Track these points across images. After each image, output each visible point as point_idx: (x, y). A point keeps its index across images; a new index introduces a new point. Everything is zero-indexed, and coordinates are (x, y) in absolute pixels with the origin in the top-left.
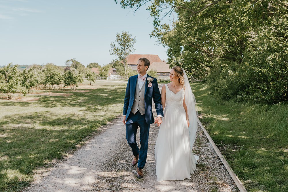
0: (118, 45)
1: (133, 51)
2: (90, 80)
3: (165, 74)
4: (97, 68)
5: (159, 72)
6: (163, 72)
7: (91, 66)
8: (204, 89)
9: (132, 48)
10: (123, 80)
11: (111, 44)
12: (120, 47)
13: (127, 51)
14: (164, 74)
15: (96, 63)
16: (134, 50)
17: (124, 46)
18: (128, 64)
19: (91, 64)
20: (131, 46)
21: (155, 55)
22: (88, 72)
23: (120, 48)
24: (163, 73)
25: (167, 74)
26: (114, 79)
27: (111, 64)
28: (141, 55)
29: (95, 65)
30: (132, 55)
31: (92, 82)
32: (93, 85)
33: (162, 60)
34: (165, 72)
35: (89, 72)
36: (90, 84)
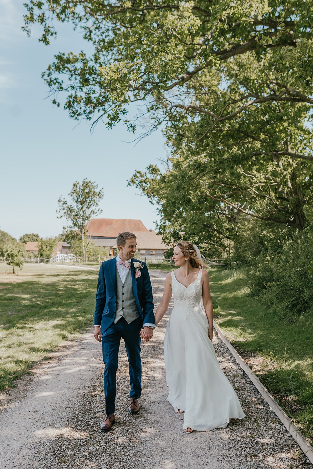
0: (72, 201)
1: (98, 212)
2: (12, 264)
3: (154, 252)
4: (36, 243)
5: (144, 249)
6: (149, 249)
7: (27, 239)
8: (230, 280)
9: (97, 208)
10: (77, 264)
11: (59, 201)
12: (75, 206)
13: (88, 212)
14: (152, 253)
15: (35, 233)
16: (100, 211)
17: (82, 203)
18: (88, 235)
19: (27, 235)
20: (95, 204)
21: (136, 221)
22: (8, 250)
23: (75, 208)
24: (150, 251)
25: (158, 252)
26: (62, 262)
27: (62, 235)
28: (112, 220)
29: (34, 238)
30: (97, 220)
31: (16, 268)
32: (20, 274)
33: (148, 229)
34: (154, 249)
35: (12, 250)
36: (12, 272)
